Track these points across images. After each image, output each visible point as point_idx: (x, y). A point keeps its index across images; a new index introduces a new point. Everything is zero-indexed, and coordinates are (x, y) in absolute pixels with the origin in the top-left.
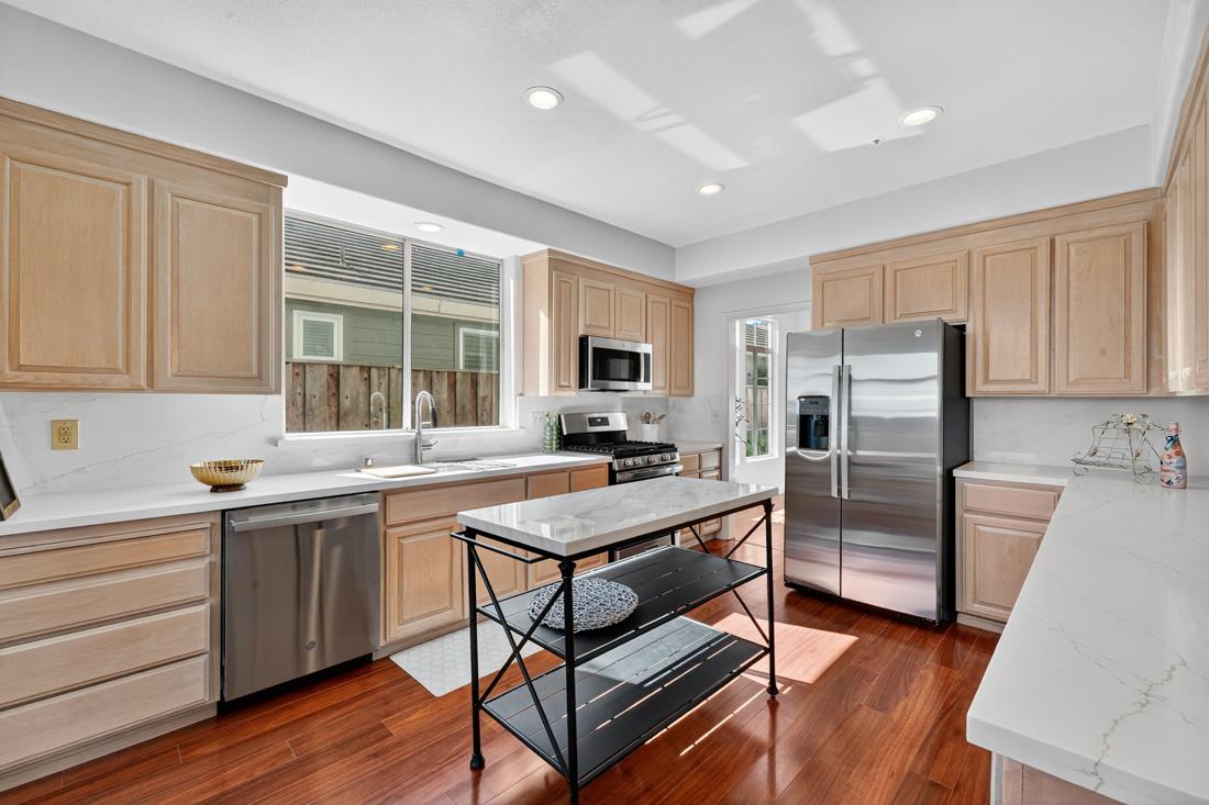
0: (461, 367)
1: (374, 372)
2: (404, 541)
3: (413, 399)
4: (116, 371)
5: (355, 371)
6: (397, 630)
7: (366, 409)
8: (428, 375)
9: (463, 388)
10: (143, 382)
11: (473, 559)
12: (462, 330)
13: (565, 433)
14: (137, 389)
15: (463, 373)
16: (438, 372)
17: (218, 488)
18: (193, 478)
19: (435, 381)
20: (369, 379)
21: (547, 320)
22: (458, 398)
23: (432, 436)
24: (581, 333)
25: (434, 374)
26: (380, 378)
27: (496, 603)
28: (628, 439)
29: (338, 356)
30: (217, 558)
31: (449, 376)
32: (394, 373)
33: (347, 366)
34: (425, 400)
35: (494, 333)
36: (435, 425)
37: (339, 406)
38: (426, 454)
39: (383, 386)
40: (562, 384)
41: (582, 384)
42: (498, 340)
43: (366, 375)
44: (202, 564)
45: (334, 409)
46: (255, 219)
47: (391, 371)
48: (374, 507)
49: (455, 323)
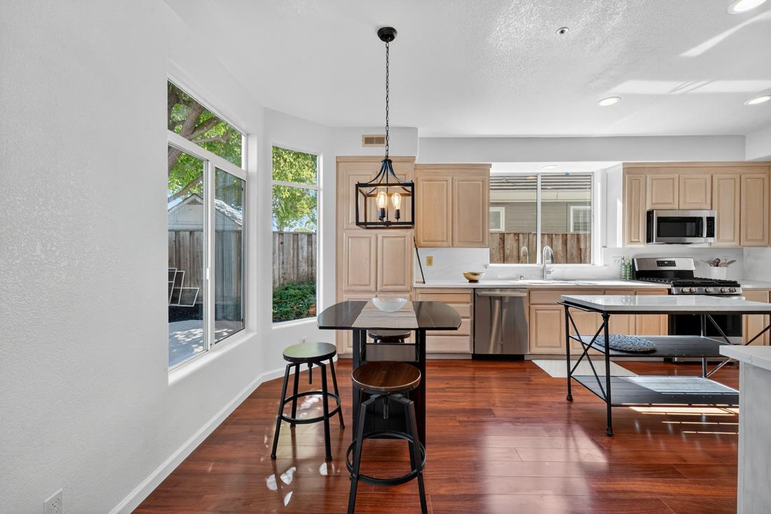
0: (572, 231)
1: (521, 236)
2: (538, 312)
3: (542, 250)
4: (444, 241)
5: (512, 235)
6: (534, 350)
7: (517, 255)
8: (550, 236)
9: (571, 243)
10: (451, 245)
11: (567, 315)
12: (572, 208)
13: (637, 270)
14: (449, 247)
15: (572, 235)
16: (556, 235)
17: (471, 281)
18: (464, 278)
19: (554, 240)
20: (518, 240)
21: (621, 204)
22: (568, 249)
23: (551, 267)
24: (648, 208)
25: (554, 236)
26: (524, 238)
27: (579, 335)
28: (695, 276)
29: (502, 229)
30: (472, 304)
31: (562, 236)
32: (531, 236)
33: (507, 234)
34: (548, 251)
35: (588, 207)
36: (553, 262)
37: (504, 254)
38: (548, 276)
39: (525, 244)
40: (633, 240)
41: (649, 240)
42: (590, 211)
43: (517, 238)
44: (468, 305)
45: (502, 255)
46: (481, 183)
47: (530, 236)
48: (525, 294)
49: (567, 204)
